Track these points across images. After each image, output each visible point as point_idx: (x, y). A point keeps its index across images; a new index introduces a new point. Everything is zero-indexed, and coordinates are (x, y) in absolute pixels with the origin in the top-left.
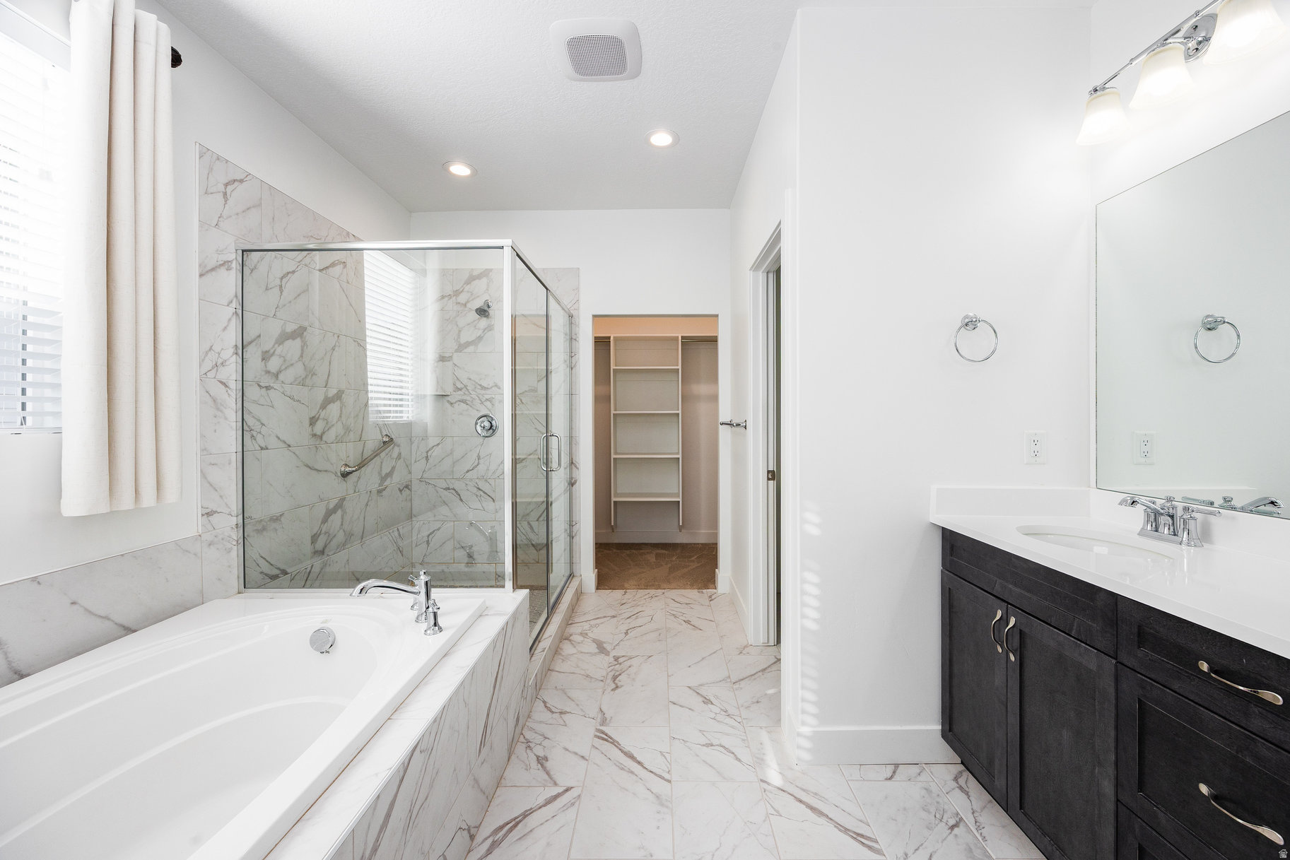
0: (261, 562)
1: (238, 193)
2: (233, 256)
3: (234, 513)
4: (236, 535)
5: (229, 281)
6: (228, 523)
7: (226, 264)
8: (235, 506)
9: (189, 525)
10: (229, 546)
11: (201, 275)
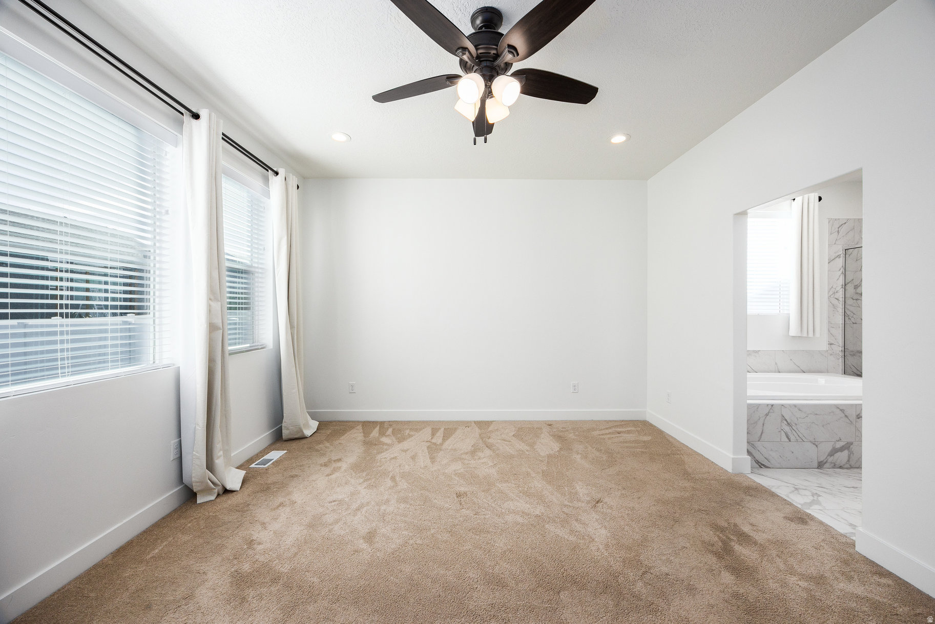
0: (852, 367)
1: (843, 230)
2: (841, 252)
3: (841, 346)
4: (841, 354)
5: (840, 262)
6: (838, 349)
7: (839, 256)
8: (841, 342)
9: (824, 347)
10: (838, 357)
11: (829, 263)
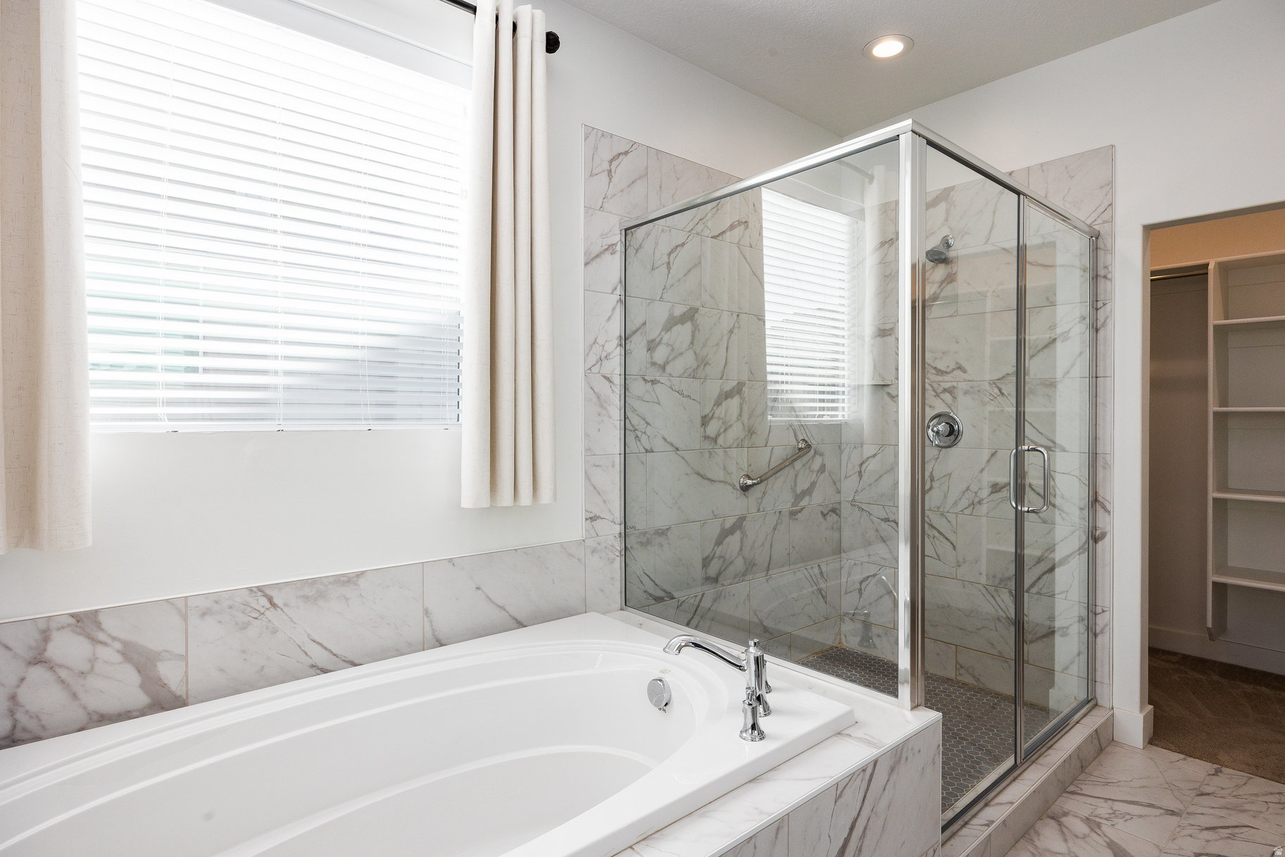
0: (645, 579)
1: (624, 168)
2: (617, 238)
3: (618, 521)
4: (618, 545)
5: (613, 264)
6: (611, 530)
7: (610, 248)
8: (618, 514)
9: (572, 529)
10: (612, 556)
11: (586, 264)
